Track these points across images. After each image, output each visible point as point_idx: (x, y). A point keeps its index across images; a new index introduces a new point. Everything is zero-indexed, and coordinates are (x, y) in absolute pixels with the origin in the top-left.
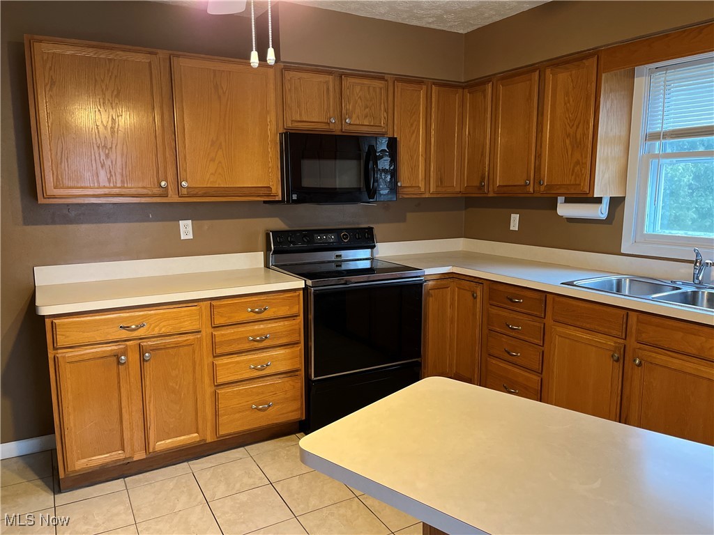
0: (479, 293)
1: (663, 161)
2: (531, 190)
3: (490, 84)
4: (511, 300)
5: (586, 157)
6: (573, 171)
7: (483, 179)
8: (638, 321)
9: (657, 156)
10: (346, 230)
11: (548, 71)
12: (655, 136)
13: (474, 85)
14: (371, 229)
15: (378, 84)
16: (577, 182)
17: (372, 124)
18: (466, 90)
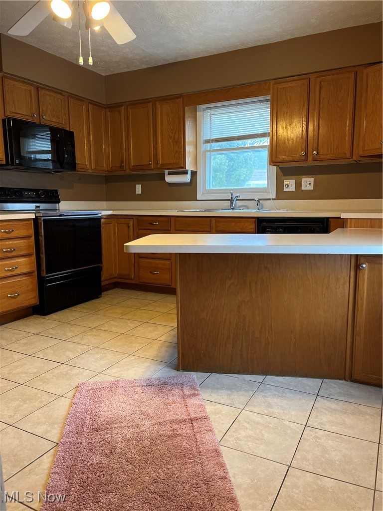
0: (131, 224)
1: (212, 153)
2: (153, 167)
3: (123, 107)
4: (151, 224)
5: (181, 148)
6: (175, 156)
7: (122, 162)
8: (216, 222)
9: (209, 151)
10: (42, 190)
11: (157, 103)
12: (208, 141)
13: (112, 107)
14: (56, 191)
15: (59, 96)
16: (178, 162)
17: (57, 121)
18: (107, 110)
